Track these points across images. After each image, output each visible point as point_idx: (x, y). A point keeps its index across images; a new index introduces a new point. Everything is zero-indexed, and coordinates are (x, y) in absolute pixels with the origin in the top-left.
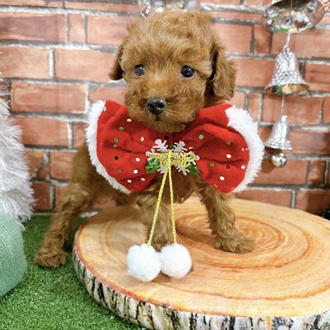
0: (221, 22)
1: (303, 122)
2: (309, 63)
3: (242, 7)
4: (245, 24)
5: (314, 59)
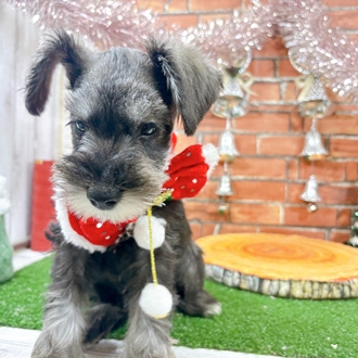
0: (267, 113)
1: (331, 179)
2: (333, 138)
3: (282, 102)
4: (283, 113)
5: (336, 134)
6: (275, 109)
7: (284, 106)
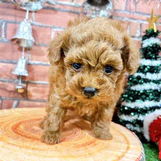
0: (61, 11)
3: (73, 4)
4: (74, 13)
6: (68, 9)
7: (75, 7)
